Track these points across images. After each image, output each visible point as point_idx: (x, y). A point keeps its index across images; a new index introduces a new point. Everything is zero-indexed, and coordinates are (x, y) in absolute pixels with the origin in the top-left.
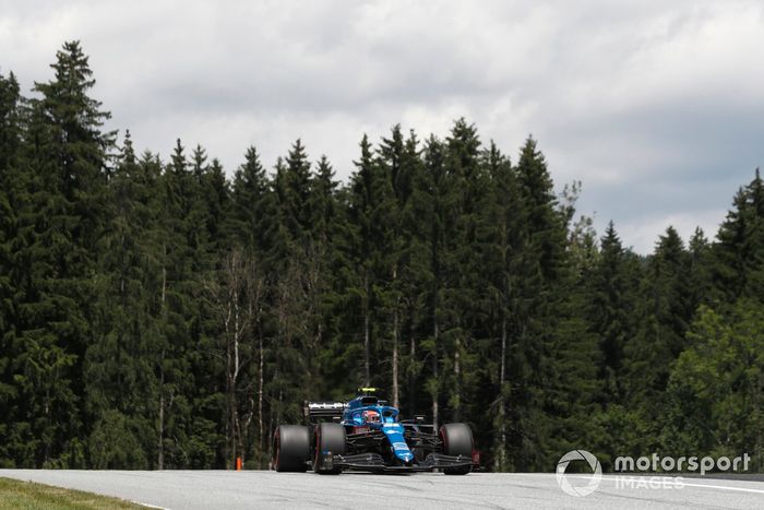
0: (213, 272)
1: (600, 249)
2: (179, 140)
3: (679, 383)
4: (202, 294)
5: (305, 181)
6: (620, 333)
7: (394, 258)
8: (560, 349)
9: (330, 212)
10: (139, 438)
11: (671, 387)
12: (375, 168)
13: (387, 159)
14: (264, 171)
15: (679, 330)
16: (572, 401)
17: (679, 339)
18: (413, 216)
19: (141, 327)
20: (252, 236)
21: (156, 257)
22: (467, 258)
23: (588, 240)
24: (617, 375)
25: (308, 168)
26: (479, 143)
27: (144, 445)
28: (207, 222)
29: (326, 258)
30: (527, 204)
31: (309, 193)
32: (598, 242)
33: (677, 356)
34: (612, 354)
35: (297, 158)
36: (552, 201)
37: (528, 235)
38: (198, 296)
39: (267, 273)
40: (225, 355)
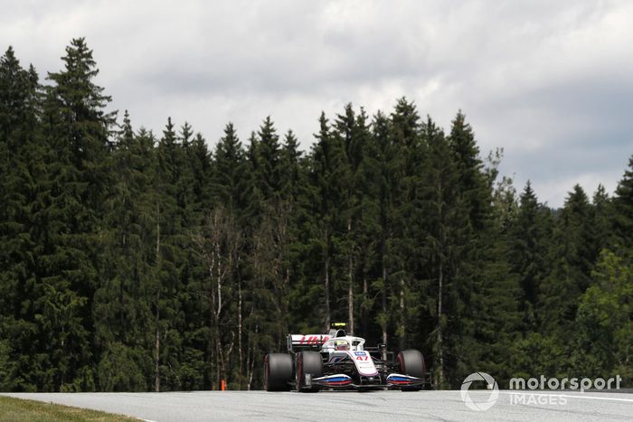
0: (200, 228)
1: (520, 204)
2: (170, 119)
3: (586, 313)
4: (190, 245)
5: (275, 151)
6: (536, 273)
7: (350, 212)
8: (488, 287)
9: (296, 177)
10: (138, 364)
11: (579, 318)
12: (332, 140)
13: (341, 132)
14: (240, 143)
15: (586, 270)
16: (497, 329)
17: (586, 277)
18: (364, 178)
19: (140, 273)
20: (231, 197)
21: (152, 215)
22: (410, 213)
23: (510, 197)
24: (534, 308)
25: (277, 140)
26: (418, 118)
27: (144, 371)
28: (194, 186)
29: (293, 215)
30: (458, 168)
31: (278, 160)
32: (517, 197)
33: (584, 291)
34: (530, 290)
35: (267, 132)
36: (479, 165)
37: (459, 193)
38: (187, 247)
39: (243, 227)
40: (210, 296)
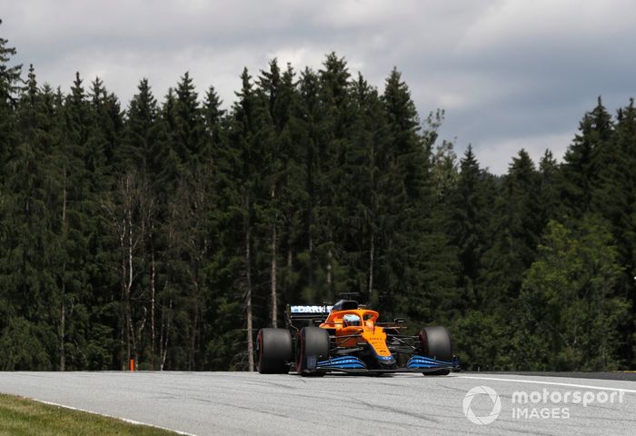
0: (109, 192)
1: (459, 170)
2: (78, 74)
3: (531, 291)
4: (99, 212)
5: (193, 110)
6: (477, 246)
7: (273, 178)
8: (423, 260)
9: (216, 139)
10: (42, 341)
11: (523, 295)
12: (255, 98)
13: (265, 90)
14: (155, 101)
15: (531, 244)
16: (434, 307)
17: (531, 251)
18: (290, 140)
19: (44, 242)
20: (144, 160)
21: (58, 179)
22: (339, 178)
23: (449, 162)
24: (474, 283)
25: (195, 98)
26: (349, 75)
27: (48, 348)
28: (104, 147)
29: (212, 180)
30: (393, 129)
31: (195, 122)
32: (457, 163)
33: (528, 266)
34: (470, 264)
35: (185, 90)
36: (416, 127)
37: (393, 158)
38: (96, 215)
39: (158, 193)
40: (121, 268)
